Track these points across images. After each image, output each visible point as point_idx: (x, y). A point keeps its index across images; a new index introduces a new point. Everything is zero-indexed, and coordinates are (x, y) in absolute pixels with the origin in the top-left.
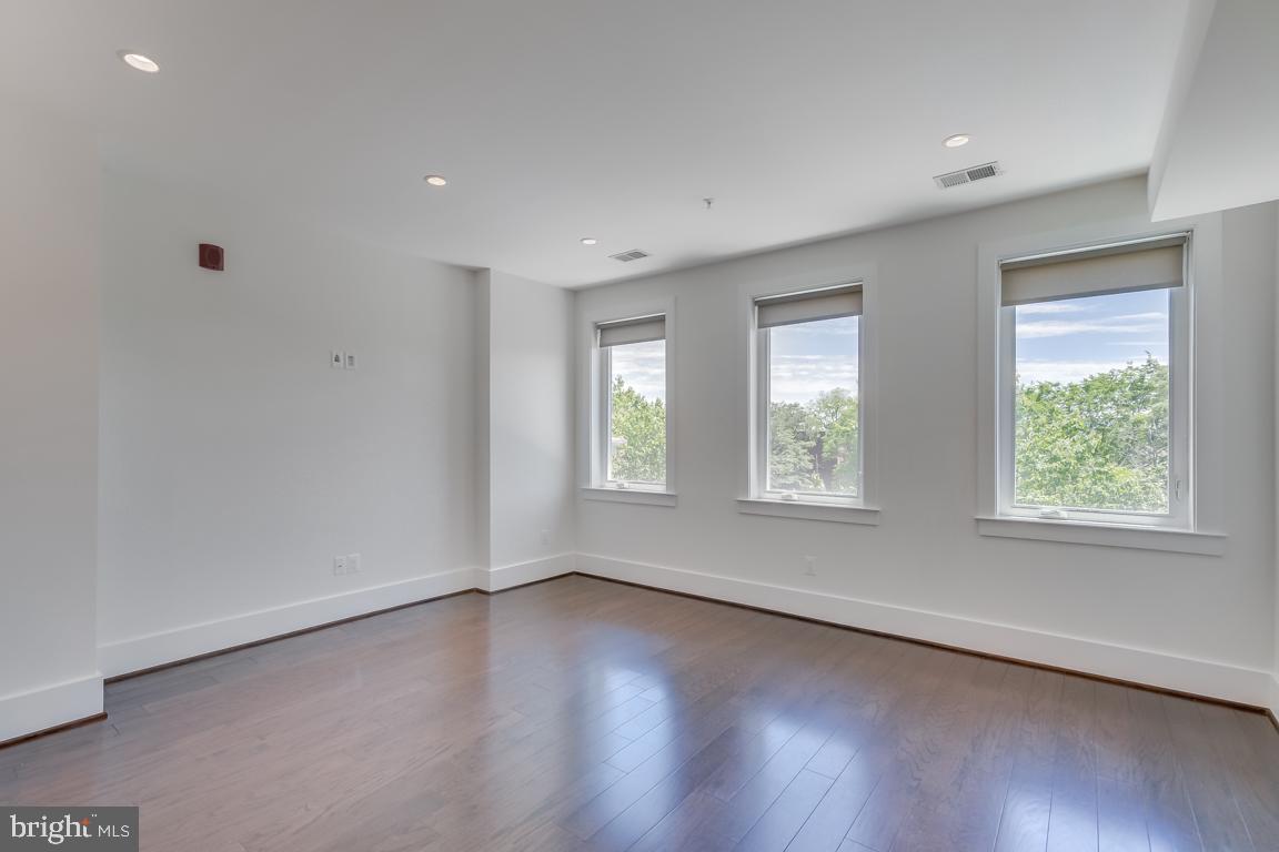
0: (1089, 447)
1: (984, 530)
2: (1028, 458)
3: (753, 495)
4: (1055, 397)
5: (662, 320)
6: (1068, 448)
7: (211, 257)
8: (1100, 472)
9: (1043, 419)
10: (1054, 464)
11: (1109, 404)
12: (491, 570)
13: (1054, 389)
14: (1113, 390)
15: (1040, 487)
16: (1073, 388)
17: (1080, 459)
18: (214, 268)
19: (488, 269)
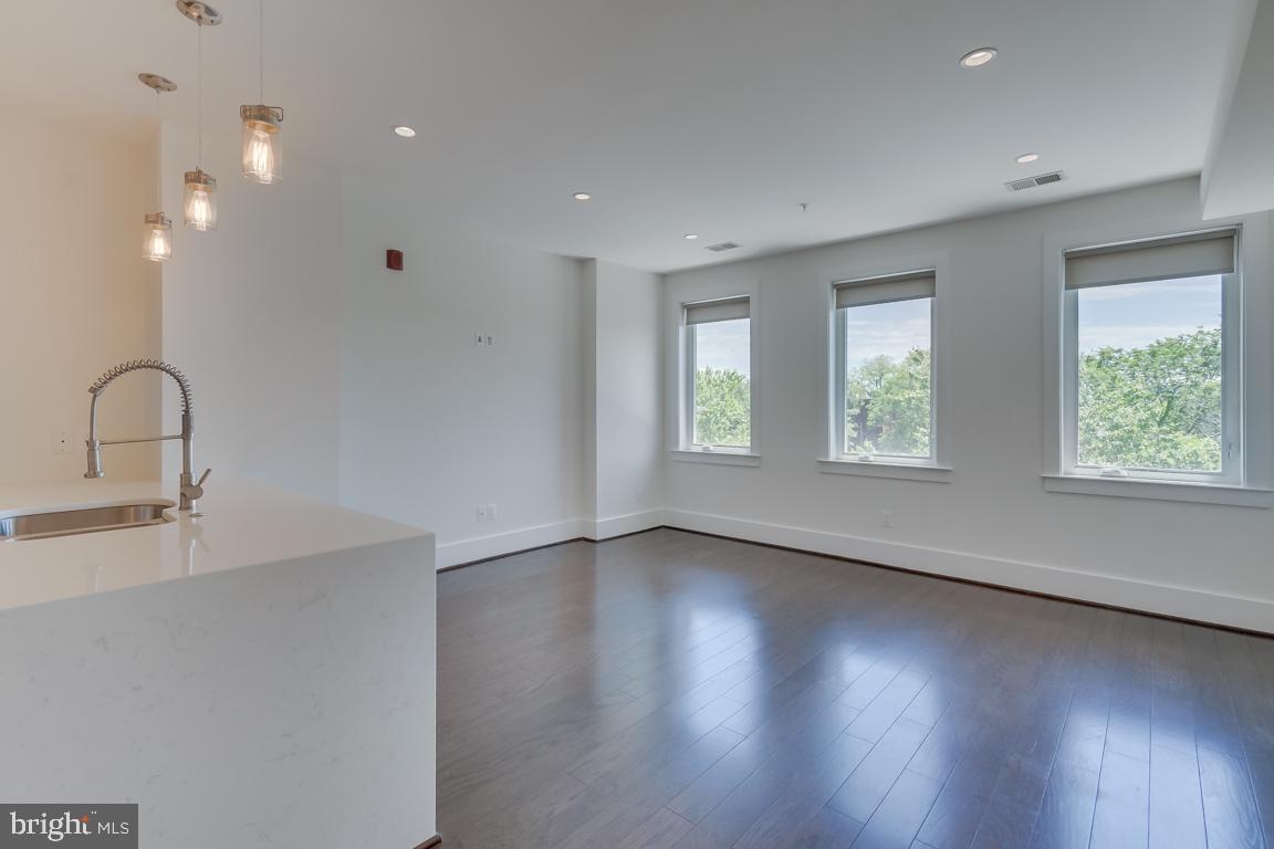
0: (1153, 415)
1: (1050, 486)
2: (1088, 425)
3: (832, 457)
4: (1117, 363)
5: (746, 301)
6: (1130, 416)
7: (394, 260)
8: (1165, 440)
9: (1103, 386)
10: (1116, 432)
11: (1178, 370)
12: (598, 521)
13: (1116, 355)
14: (1182, 356)
15: (1101, 454)
16: (1137, 353)
17: (1144, 426)
18: (397, 269)
19: (594, 259)
